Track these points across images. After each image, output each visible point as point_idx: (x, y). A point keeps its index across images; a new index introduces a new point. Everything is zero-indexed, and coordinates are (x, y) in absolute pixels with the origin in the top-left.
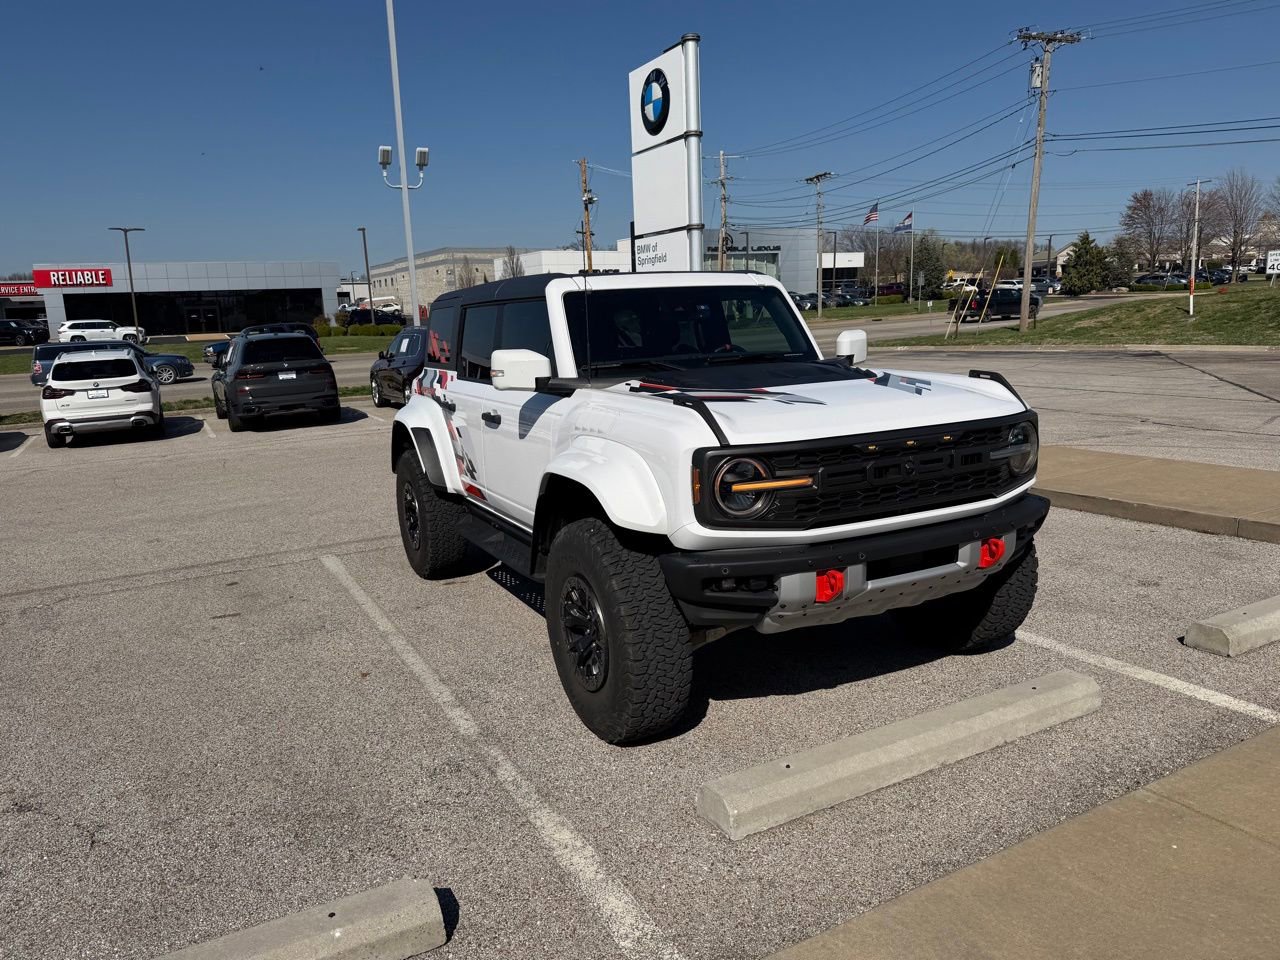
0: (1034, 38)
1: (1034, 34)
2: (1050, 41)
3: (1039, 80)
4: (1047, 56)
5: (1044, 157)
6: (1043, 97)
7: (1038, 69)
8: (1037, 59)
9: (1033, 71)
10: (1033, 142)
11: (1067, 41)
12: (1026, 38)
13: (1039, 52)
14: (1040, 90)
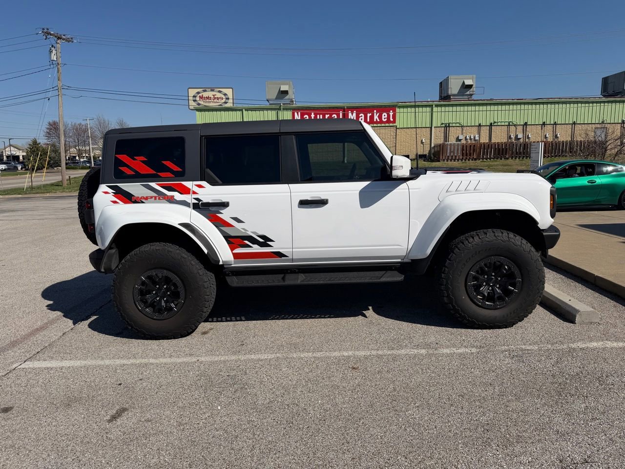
0: (51, 35)
1: (52, 32)
2: (59, 38)
3: (55, 57)
4: (58, 45)
5: (63, 96)
6: (59, 66)
7: (54, 51)
8: (52, 46)
9: (51, 52)
10: (56, 88)
11: (66, 40)
12: (47, 34)
13: (53, 42)
14: (56, 62)
